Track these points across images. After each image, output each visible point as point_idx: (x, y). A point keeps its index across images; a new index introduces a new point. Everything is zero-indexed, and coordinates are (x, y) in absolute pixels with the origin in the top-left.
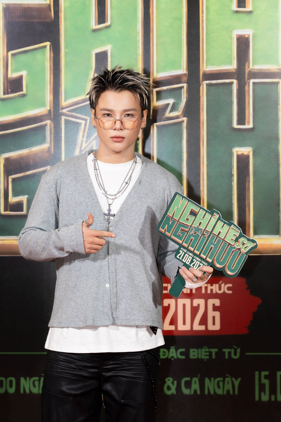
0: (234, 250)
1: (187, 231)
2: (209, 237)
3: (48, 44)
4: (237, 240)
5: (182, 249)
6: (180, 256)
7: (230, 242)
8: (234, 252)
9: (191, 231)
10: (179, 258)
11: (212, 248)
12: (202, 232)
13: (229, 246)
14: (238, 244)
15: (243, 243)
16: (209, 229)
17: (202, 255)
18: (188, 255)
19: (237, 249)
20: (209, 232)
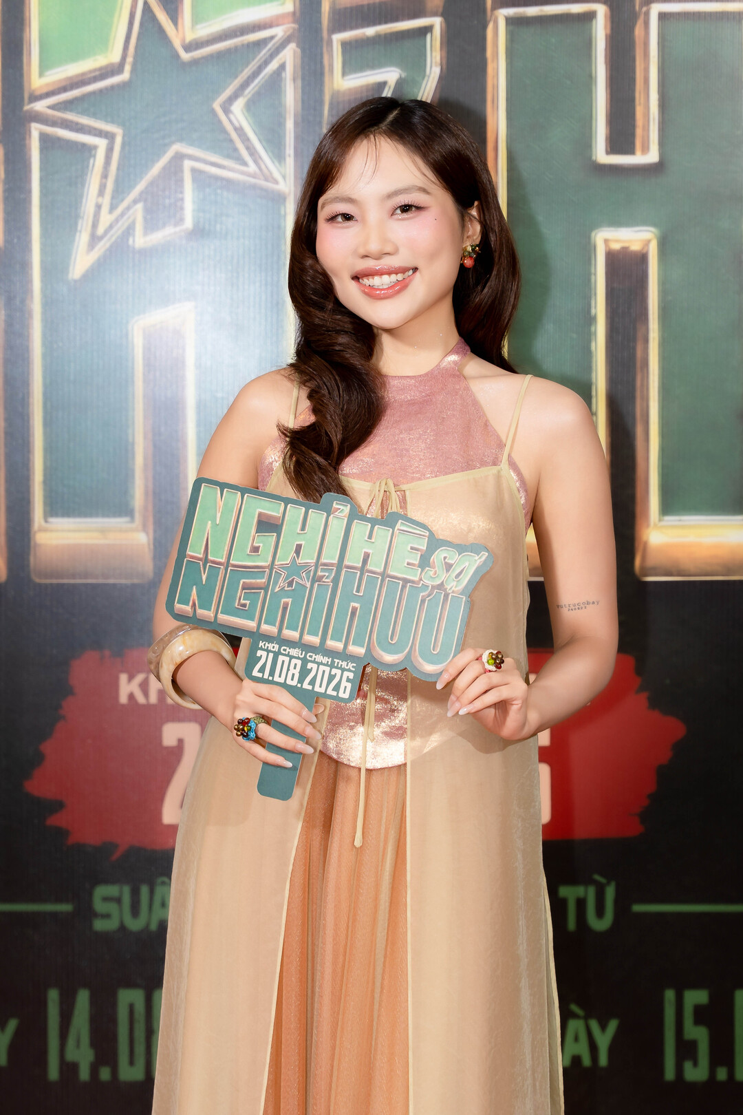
0: (424, 594)
1: (262, 586)
2: (336, 581)
4: (425, 562)
5: (261, 644)
6: (262, 670)
7: (405, 576)
8: (425, 600)
9: (276, 583)
10: (260, 675)
11: (354, 610)
12: (312, 573)
13: (406, 587)
14: (431, 573)
15: (446, 563)
16: (331, 556)
17: (331, 643)
18: (288, 655)
19: (433, 587)
20: (332, 565)
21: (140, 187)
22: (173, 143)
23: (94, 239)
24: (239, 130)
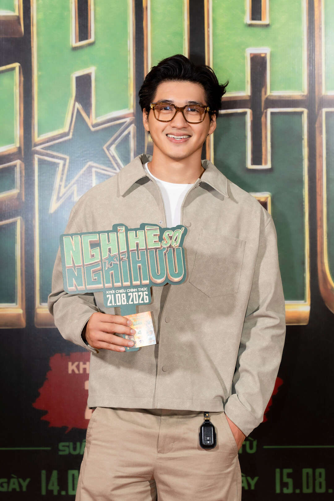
2: (129, 258)
3: (17, 65)
4: (161, 239)
5: (108, 292)
6: (110, 302)
10: (111, 305)
11: (140, 267)
13: (157, 251)
14: (164, 243)
15: (169, 237)
17: (134, 283)
19: (166, 248)
21: (76, 178)
22: (87, 162)
23: (58, 198)
24: (113, 157)
